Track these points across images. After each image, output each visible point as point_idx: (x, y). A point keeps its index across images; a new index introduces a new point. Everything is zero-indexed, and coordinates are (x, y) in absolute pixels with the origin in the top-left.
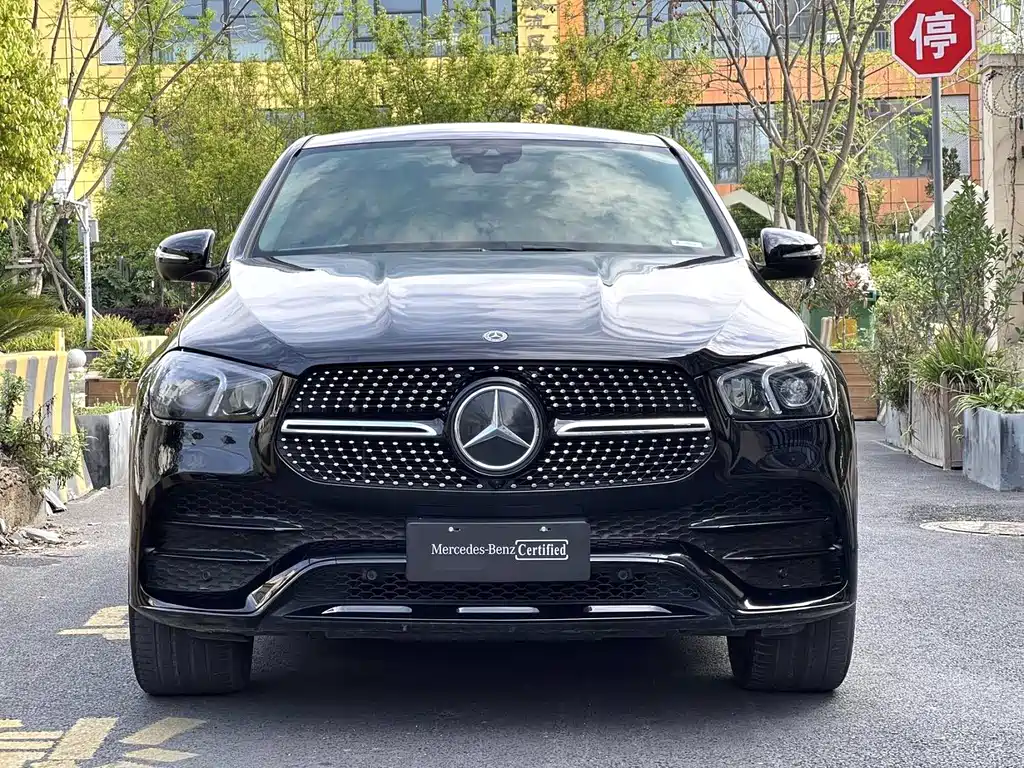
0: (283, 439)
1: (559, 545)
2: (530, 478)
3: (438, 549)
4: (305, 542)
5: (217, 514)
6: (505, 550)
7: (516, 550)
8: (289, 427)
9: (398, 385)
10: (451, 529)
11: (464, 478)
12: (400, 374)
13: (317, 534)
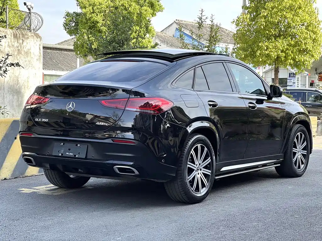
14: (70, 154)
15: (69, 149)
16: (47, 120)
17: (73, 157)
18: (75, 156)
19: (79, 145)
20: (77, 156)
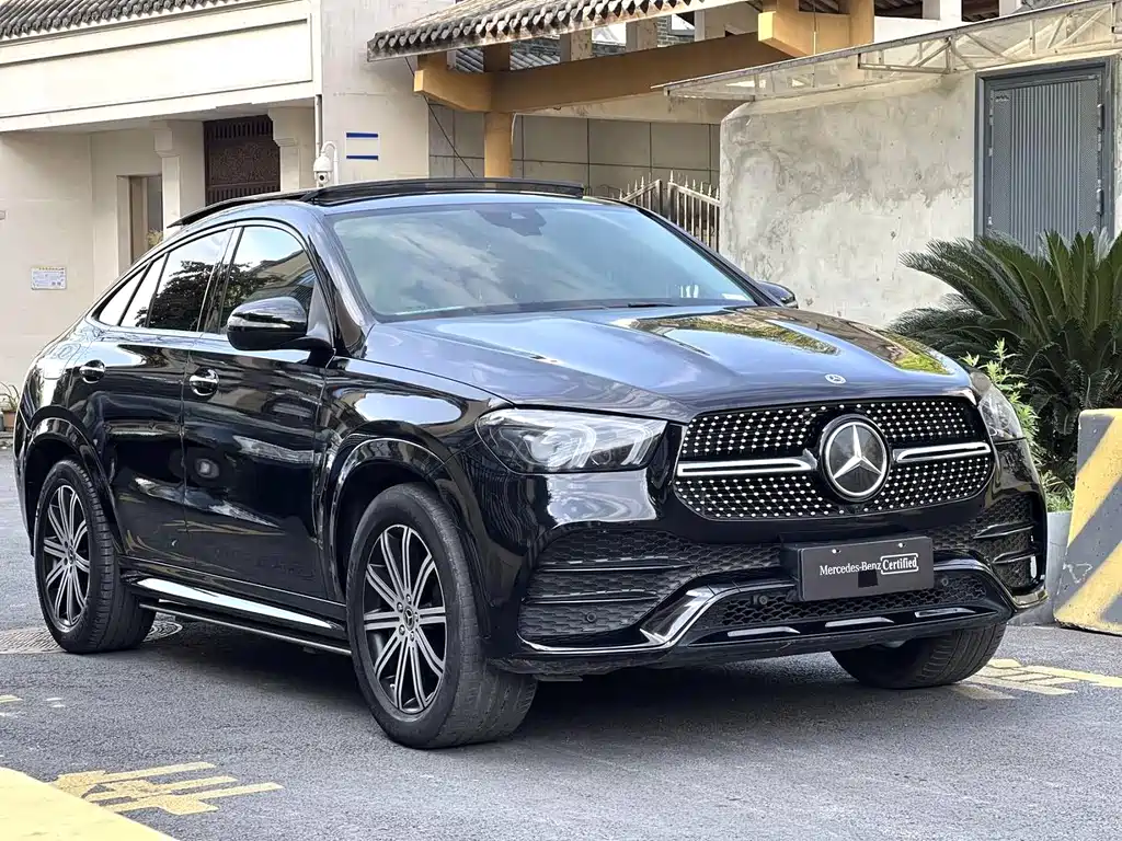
0: (678, 483)
1: (911, 558)
2: (876, 502)
3: (825, 570)
4: (694, 576)
5: (628, 556)
6: (872, 566)
7: (881, 566)
8: (685, 470)
9: (778, 426)
10: (834, 551)
11: (829, 506)
12: (779, 415)
13: (705, 566)
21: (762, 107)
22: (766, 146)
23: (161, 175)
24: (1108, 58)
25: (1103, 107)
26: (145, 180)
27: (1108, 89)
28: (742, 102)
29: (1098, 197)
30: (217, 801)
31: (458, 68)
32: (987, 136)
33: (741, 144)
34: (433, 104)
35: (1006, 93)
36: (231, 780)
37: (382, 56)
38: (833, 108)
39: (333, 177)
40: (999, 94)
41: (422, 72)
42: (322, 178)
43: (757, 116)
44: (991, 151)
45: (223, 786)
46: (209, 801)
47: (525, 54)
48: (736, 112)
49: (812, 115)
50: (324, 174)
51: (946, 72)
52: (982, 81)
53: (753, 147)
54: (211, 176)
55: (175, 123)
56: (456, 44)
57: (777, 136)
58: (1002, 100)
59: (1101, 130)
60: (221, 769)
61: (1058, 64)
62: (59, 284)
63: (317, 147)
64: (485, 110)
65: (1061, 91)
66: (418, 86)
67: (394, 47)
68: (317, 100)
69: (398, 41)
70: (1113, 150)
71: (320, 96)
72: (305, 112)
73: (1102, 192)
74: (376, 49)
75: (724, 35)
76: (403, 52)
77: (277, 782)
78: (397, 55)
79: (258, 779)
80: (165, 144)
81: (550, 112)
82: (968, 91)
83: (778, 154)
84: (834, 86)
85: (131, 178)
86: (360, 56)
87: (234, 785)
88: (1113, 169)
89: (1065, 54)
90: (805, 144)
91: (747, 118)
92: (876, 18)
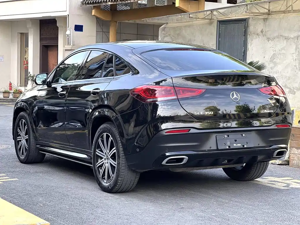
14: (238, 145)
15: (236, 141)
16: (212, 113)
17: (242, 147)
18: (243, 146)
19: (244, 135)
20: (245, 146)
21: (170, 25)
22: (170, 35)
23: (28, 33)
24: (246, 18)
25: (245, 30)
26: (25, 34)
27: (246, 26)
28: (165, 24)
29: (243, 52)
30: (3, 182)
31: (104, 9)
32: (219, 35)
33: (164, 34)
34: (97, 18)
35: (224, 25)
36: (8, 178)
37: (84, 6)
38: (185, 26)
39: (71, 36)
40: (222, 25)
41: (94, 10)
42: (68, 36)
43: (167, 27)
44: (220, 39)
45: (6, 179)
46: (2, 182)
47: (122, 6)
48: (163, 26)
49: (180, 28)
50: (68, 35)
51: (211, 19)
52: (218, 22)
53: (166, 35)
54: (41, 34)
55: (33, 20)
56: (102, 4)
57: (172, 33)
58: (223, 27)
59: (244, 35)
60: (7, 175)
61: (235, 19)
62: (2, 60)
63: (67, 28)
64: (110, 20)
65: (236, 26)
66: (93, 14)
67: (87, 3)
68: (67, 16)
69: (88, 2)
70: (247, 41)
71: (68, 15)
72: (64, 19)
73: (244, 50)
74: (83, 4)
75: (172, 4)
76: (90, 5)
77: (18, 178)
78: (88, 6)
79: (15, 178)
80: (29, 25)
81: (127, 21)
82: (215, 24)
83: (173, 37)
84: (186, 21)
85: (21, 33)
86: (79, 5)
87: (8, 179)
88: (247, 45)
89: (238, 16)
90: (178, 35)
91: (165, 28)
92: (205, 2)
